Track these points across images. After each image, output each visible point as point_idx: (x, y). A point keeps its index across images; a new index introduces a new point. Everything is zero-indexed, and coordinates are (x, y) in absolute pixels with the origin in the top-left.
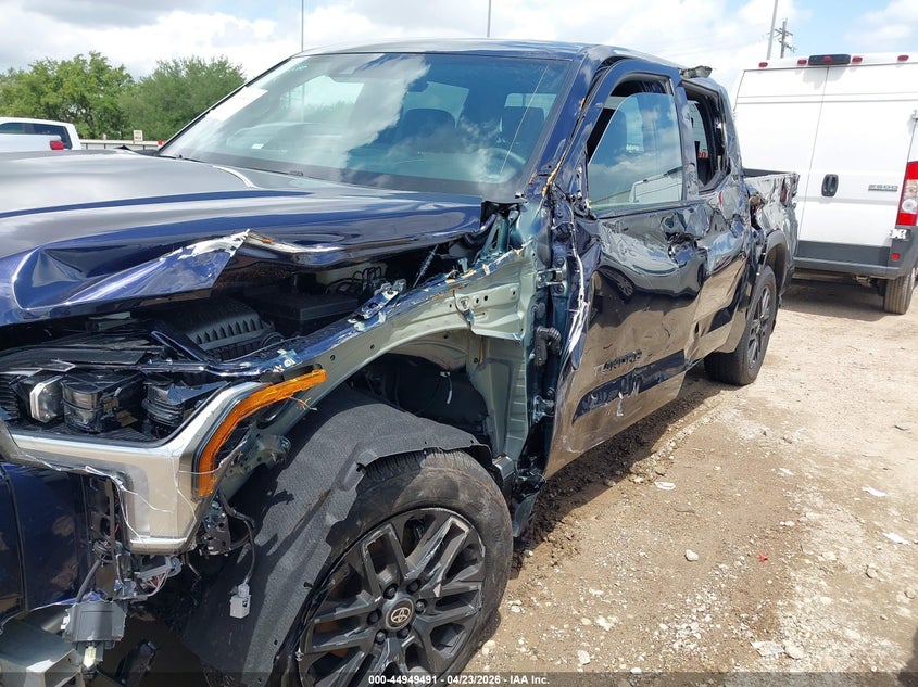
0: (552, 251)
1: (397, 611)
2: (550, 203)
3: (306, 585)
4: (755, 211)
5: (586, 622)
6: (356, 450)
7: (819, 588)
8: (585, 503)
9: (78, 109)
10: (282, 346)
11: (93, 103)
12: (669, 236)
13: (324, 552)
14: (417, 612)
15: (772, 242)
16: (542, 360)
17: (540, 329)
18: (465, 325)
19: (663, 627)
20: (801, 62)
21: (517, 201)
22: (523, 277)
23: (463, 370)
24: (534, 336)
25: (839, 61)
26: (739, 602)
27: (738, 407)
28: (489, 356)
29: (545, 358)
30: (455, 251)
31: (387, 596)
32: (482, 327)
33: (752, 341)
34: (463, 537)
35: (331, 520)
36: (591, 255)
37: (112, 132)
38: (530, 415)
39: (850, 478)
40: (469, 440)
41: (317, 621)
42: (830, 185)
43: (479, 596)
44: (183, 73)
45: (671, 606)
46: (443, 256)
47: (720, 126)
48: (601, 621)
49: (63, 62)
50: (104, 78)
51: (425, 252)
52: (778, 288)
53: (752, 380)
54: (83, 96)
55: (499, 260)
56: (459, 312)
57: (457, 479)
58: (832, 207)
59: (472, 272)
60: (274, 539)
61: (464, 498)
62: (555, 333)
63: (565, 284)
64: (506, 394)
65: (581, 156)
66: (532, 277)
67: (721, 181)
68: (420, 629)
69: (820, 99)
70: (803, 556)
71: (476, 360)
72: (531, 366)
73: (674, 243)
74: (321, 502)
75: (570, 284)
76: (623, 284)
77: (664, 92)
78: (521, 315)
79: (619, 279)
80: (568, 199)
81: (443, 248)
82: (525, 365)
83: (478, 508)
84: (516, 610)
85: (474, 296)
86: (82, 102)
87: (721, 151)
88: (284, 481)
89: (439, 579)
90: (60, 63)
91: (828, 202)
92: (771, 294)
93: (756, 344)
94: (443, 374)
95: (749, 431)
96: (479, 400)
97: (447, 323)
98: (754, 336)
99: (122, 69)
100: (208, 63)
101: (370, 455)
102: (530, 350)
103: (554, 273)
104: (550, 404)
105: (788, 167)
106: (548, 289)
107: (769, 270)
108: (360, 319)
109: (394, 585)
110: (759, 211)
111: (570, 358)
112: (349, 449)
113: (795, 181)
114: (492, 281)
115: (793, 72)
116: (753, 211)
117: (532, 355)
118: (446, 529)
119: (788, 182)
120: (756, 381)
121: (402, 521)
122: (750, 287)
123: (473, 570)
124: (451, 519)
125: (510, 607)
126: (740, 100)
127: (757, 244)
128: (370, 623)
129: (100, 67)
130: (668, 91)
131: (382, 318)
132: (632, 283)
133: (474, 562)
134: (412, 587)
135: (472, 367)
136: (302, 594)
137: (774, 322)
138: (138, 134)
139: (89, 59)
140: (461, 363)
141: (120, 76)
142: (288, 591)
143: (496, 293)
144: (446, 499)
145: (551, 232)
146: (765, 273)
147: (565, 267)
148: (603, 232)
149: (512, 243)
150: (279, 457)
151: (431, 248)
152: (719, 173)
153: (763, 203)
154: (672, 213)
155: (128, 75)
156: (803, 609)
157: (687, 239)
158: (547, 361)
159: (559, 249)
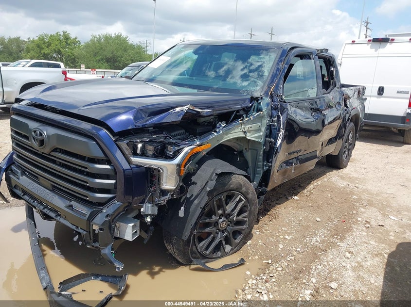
0: (272, 113)
1: (223, 223)
2: (272, 97)
3: (201, 208)
4: (346, 101)
5: (281, 237)
6: (214, 170)
7: (362, 230)
8: (280, 204)
9: (57, 55)
10: (196, 138)
11: (63, 53)
12: (311, 109)
13: (206, 199)
14: (229, 225)
15: (353, 113)
16: (268, 149)
17: (267, 139)
18: (244, 136)
19: (307, 239)
20: (369, 41)
21: (261, 96)
22: (263, 121)
23: (241, 152)
24: (265, 141)
25: (385, 40)
26: (334, 232)
27: (338, 176)
28: (250, 147)
29: (269, 149)
30: (241, 112)
31: (220, 218)
32: (250, 137)
33: (345, 151)
34: (243, 202)
35: (208, 189)
36: (285, 115)
37: (71, 65)
38: (263, 168)
39: (380, 200)
40: (244, 173)
41: (201, 222)
42: (381, 91)
43: (247, 223)
44: (102, 41)
45: (310, 233)
46: (238, 114)
47: (332, 69)
48: (287, 237)
49: (51, 35)
50: (69, 42)
51: (233, 112)
52: (356, 131)
53: (345, 166)
54: (60, 50)
55: (255, 115)
56: (243, 131)
57: (242, 183)
58: (382, 99)
59: (247, 119)
60: (192, 195)
61: (244, 189)
62: (273, 140)
63: (276, 124)
64: (256, 160)
65: (282, 82)
66: (266, 121)
67: (332, 89)
68: (229, 231)
69: (377, 55)
70: (358, 221)
71: (246, 149)
72: (264, 151)
73: (313, 112)
74: (206, 185)
75: (278, 124)
76: (295, 126)
77: (310, 59)
78: (261, 133)
79: (294, 124)
80: (278, 96)
81: (238, 111)
82: (262, 151)
83: (248, 194)
84: (257, 233)
85: (248, 126)
86: (59, 52)
87: (333, 78)
88: (194, 179)
89: (236, 215)
90: (49, 35)
91: (380, 98)
92: (353, 133)
93: (346, 153)
94: (235, 153)
95: (342, 184)
96: (246, 162)
97: (239, 135)
98: (346, 150)
99: (76, 38)
100: (113, 36)
101: (219, 171)
102: (264, 146)
103: (273, 120)
104: (270, 164)
105: (361, 84)
106: (270, 125)
107: (352, 124)
108: (216, 132)
109: (222, 215)
110: (348, 101)
111: (277, 150)
112: (212, 170)
113: (364, 89)
114: (253, 122)
115: (366, 44)
116: (345, 100)
117: (265, 147)
118: (238, 199)
119: (361, 89)
120: (347, 168)
121: (225, 194)
122: (344, 129)
123: (246, 214)
124: (240, 196)
125: (255, 232)
126: (343, 56)
127: (347, 113)
128: (215, 226)
129: (67, 38)
130: (312, 58)
131: (221, 132)
132: (299, 126)
133: (246, 212)
134: (227, 216)
135: (244, 151)
136: (199, 211)
137: (355, 145)
138: (83, 66)
139: (62, 34)
140: (241, 149)
141: (75, 42)
142: (196, 209)
143: (254, 126)
144: (239, 189)
145: (272, 107)
146: (350, 125)
147: (276, 118)
148: (289, 107)
149: (259, 110)
150: (194, 170)
151: (235, 111)
152: (332, 87)
153: (349, 98)
154: (313, 101)
155: (79, 41)
156: (356, 235)
157: (318, 110)
158: (269, 150)
159: (275, 113)
